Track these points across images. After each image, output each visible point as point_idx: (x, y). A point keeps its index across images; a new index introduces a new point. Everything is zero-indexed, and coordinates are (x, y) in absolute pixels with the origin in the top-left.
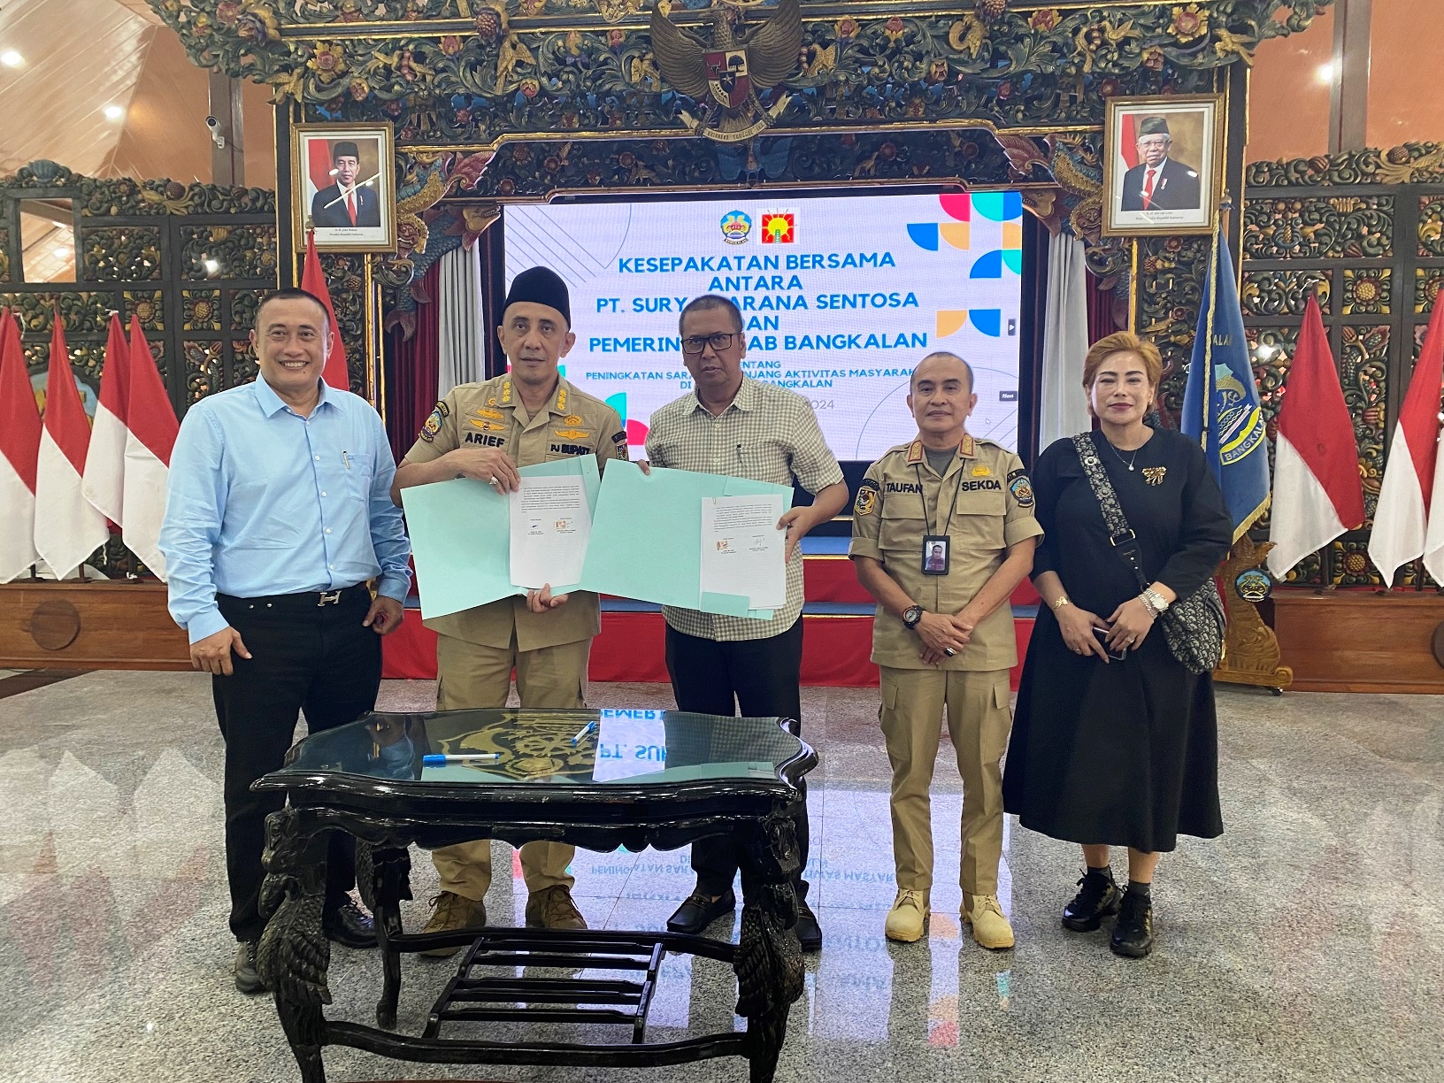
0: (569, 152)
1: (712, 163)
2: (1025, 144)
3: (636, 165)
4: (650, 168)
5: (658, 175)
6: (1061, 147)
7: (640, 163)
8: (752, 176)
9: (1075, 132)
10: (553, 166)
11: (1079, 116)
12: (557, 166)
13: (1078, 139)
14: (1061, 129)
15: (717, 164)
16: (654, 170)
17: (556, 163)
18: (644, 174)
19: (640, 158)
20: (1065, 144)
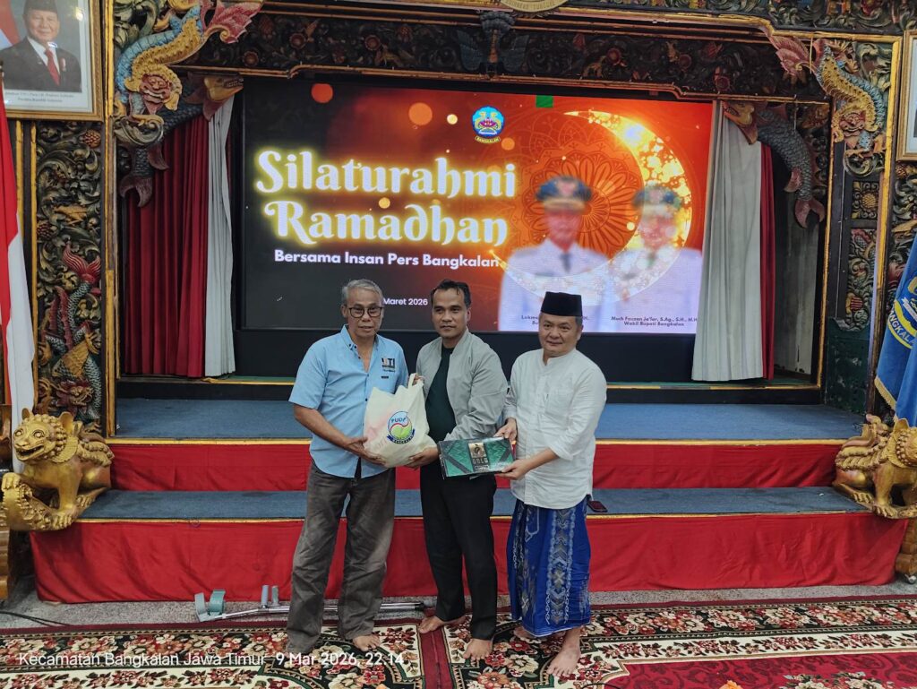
0: (316, 30)
1: (454, 53)
2: (797, 46)
3: (381, 49)
4: (394, 52)
5: (402, 60)
6: (829, 52)
7: (385, 47)
8: (491, 67)
9: (841, 40)
10: (298, 42)
11: (846, 24)
12: (302, 43)
13: (844, 45)
14: (830, 35)
15: (459, 53)
16: (398, 55)
17: (301, 39)
18: (389, 57)
19: (385, 41)
20: (832, 49)
